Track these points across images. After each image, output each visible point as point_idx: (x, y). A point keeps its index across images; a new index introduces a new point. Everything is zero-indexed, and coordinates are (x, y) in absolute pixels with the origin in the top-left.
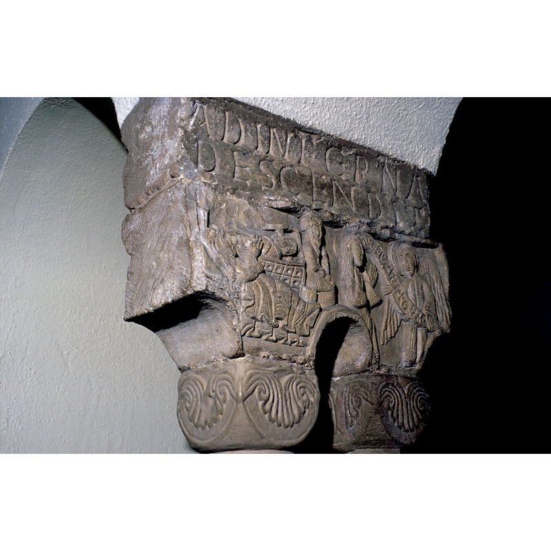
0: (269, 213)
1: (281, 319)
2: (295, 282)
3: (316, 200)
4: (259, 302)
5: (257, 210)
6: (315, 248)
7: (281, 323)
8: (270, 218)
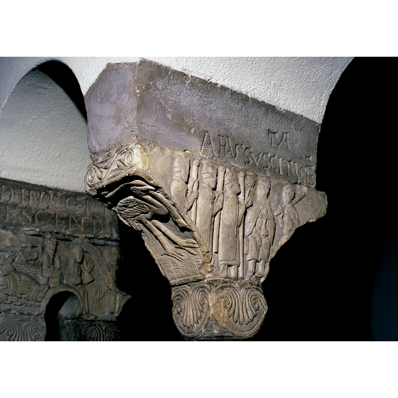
0: (24, 237)
1: (24, 294)
2: (35, 274)
3: (57, 227)
4: (10, 286)
5: (17, 236)
6: (50, 254)
7: (24, 296)
8: (25, 240)
